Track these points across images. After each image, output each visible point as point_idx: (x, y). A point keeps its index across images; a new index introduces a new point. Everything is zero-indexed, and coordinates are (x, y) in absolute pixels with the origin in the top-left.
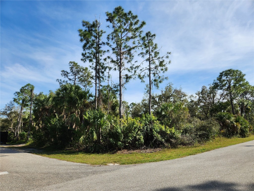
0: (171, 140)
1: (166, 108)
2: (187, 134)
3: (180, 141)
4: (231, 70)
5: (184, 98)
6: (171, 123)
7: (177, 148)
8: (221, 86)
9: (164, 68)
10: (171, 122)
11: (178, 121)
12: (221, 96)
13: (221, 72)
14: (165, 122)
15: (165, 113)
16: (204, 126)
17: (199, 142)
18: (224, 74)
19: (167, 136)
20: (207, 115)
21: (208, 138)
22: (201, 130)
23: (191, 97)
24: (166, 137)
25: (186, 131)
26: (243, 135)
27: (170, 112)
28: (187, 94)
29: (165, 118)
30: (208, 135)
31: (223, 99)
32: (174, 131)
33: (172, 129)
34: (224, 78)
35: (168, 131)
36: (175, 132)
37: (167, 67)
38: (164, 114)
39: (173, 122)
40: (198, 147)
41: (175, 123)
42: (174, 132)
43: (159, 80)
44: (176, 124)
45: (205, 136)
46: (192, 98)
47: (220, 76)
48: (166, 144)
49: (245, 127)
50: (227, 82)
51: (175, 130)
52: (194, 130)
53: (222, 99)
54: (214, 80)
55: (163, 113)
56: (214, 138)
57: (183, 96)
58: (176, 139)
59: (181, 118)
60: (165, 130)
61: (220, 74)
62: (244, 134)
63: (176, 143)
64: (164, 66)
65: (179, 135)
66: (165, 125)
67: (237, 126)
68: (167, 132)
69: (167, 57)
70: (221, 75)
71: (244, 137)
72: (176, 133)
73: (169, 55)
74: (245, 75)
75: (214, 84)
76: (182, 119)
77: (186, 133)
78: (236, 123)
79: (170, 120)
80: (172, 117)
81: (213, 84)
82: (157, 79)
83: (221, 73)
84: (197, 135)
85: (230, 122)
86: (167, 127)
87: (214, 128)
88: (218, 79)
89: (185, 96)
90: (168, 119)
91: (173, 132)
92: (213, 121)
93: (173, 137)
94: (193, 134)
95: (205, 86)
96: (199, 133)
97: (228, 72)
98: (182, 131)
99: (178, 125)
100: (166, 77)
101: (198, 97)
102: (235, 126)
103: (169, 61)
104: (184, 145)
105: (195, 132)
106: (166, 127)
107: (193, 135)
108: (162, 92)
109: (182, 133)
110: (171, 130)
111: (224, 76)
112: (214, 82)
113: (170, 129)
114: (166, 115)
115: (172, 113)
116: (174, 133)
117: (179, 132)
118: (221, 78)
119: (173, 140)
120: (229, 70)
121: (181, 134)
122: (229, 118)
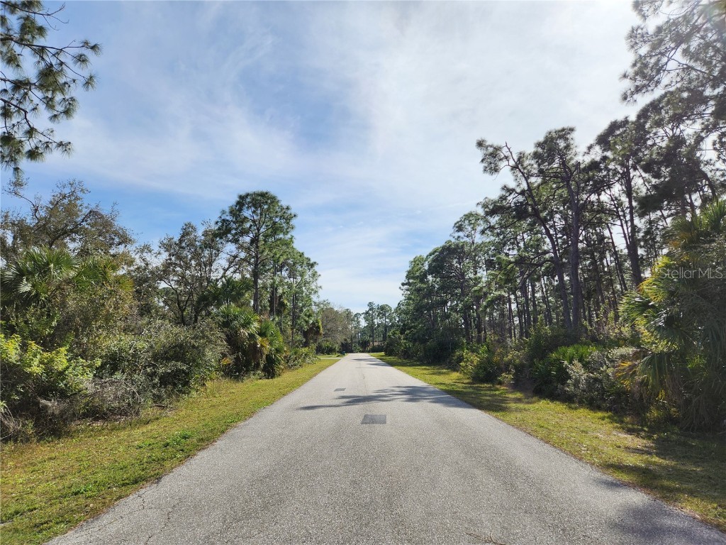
0: (43, 401)
1: (43, 269)
2: (118, 375)
3: (87, 404)
4: (267, 193)
5: (121, 249)
6: (56, 328)
7: (69, 434)
8: (236, 234)
9: (59, 97)
10: (54, 324)
11: (87, 322)
12: (231, 263)
13: (243, 193)
14: (26, 322)
15: (33, 286)
16: (181, 346)
17: (157, 399)
18: (248, 200)
19: (23, 388)
20: (182, 313)
21: (186, 383)
22: (168, 359)
23: (142, 251)
24: (18, 393)
25: (114, 362)
26: (269, 372)
27: (58, 288)
28: (133, 237)
29: (32, 309)
30: (187, 374)
31: (235, 272)
32: (66, 364)
33: (58, 352)
34: (247, 213)
35: (36, 361)
36: (68, 368)
37: (73, 99)
38: (30, 292)
39: (66, 326)
40: (155, 423)
41: (76, 330)
42: (64, 366)
43: (28, 146)
44: (77, 336)
45: (179, 380)
46: (145, 254)
47: (238, 203)
48: (12, 425)
49: (278, 351)
50: (251, 226)
51: (69, 361)
52: (145, 357)
53: (232, 269)
54: (223, 212)
55: (25, 287)
56: (204, 384)
57: (117, 240)
58: (69, 397)
59: (104, 312)
60: (21, 360)
61: (238, 199)
62: (273, 370)
63: (63, 413)
64: (62, 91)
65: (84, 380)
66: (22, 336)
67: (262, 346)
68: (29, 370)
69: (81, 59)
70: (241, 202)
71: (272, 378)
72: (70, 370)
73: (88, 53)
74: (295, 216)
75: (220, 224)
76: (108, 318)
77: (114, 369)
78: (260, 339)
79: (50, 317)
80: (63, 305)
81: (217, 223)
82: (19, 135)
83: (241, 197)
84: (153, 374)
85: (248, 334)
86: (34, 346)
87: (209, 354)
88: (231, 212)
89: (125, 240)
90: (42, 314)
91: (60, 368)
92: (211, 329)
93: (56, 390)
94: (139, 374)
95: (193, 224)
96: (161, 370)
97: (259, 198)
98: (99, 362)
99: (85, 340)
100: (65, 141)
101: (165, 255)
102: (258, 346)
103: (87, 76)
104: (96, 419)
105: (149, 366)
106: (24, 347)
107: (140, 377)
108: (36, 210)
109: (97, 369)
110: (52, 360)
111: (248, 208)
112: (220, 217)
113: (46, 355)
114: (37, 295)
115: (68, 288)
116: (62, 373)
117: (88, 366)
118: (240, 210)
119: (52, 405)
120: (263, 195)
121: (91, 375)
122: (246, 324)
